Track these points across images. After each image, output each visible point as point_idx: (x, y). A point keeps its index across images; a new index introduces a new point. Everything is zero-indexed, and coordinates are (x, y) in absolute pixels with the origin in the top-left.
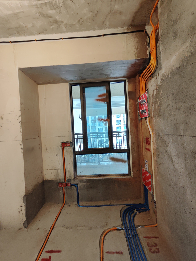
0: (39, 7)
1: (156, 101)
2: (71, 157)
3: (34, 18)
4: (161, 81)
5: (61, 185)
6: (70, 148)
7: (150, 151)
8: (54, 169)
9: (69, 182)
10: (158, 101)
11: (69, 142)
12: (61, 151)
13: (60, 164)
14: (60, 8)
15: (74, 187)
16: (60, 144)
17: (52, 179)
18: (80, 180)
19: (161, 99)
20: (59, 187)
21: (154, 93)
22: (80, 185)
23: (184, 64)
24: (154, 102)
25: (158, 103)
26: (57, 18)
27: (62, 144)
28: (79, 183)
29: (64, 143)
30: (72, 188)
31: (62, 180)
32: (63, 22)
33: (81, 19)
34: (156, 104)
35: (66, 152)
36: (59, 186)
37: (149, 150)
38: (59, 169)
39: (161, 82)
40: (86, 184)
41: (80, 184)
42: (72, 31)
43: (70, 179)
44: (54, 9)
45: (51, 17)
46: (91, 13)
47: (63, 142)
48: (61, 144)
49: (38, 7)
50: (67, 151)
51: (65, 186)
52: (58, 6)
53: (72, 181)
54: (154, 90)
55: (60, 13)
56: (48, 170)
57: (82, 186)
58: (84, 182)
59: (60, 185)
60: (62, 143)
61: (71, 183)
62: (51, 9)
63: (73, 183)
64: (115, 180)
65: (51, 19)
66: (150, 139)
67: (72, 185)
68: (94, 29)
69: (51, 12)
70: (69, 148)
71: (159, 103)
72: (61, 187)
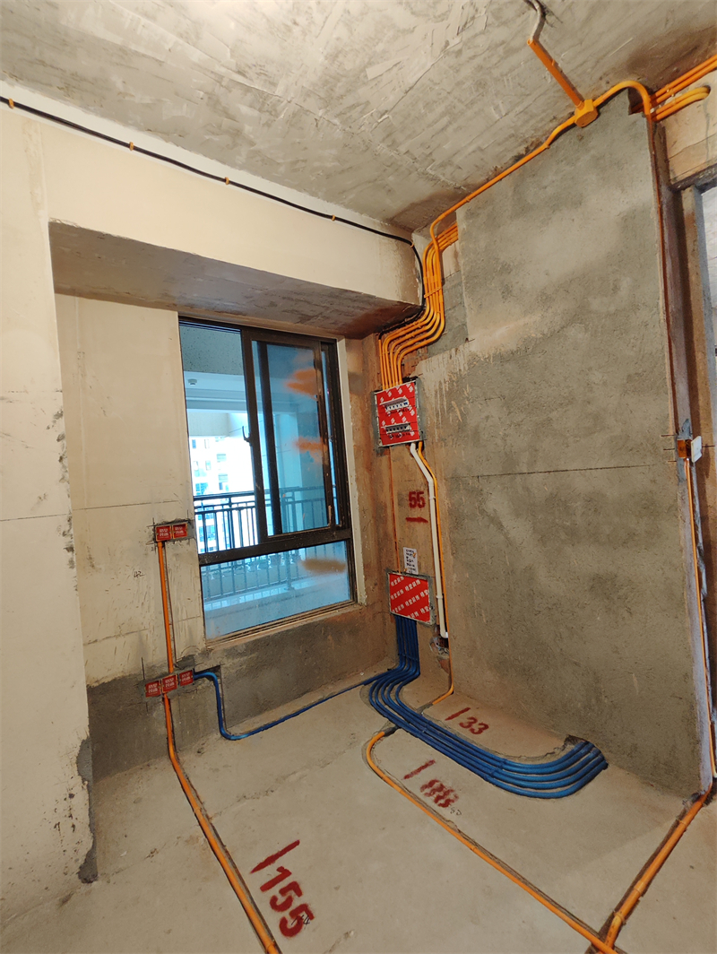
0: (224, 84)
1: (450, 408)
2: (193, 576)
3: (176, 94)
4: (466, 365)
5: (156, 690)
6: (188, 544)
7: (425, 521)
8: (127, 634)
9: (188, 669)
10: (455, 406)
11: (184, 521)
12: (154, 556)
13: (149, 607)
14: (277, 116)
15: (205, 683)
16: (148, 531)
17: (120, 675)
18: (225, 650)
19: (467, 402)
20: (147, 699)
21: (441, 389)
22: (226, 668)
23: (526, 349)
24: (442, 409)
25: (457, 410)
26: (247, 129)
27: (158, 532)
28: (225, 661)
29: (166, 525)
30: (200, 687)
31: (161, 667)
32: (253, 144)
33: (305, 161)
34: (448, 413)
35: (174, 559)
36: (148, 695)
37: (421, 520)
38: (147, 627)
39: (467, 368)
40: (245, 658)
41: (228, 665)
42: (255, 173)
43: (192, 656)
44: (260, 110)
45: (231, 118)
46: (336, 164)
47: (160, 522)
48: (154, 530)
49: (220, 83)
50: (177, 555)
51: (175, 688)
52: (275, 110)
53: (198, 660)
54: (443, 381)
55: (268, 125)
56: (96, 641)
57: (234, 671)
58: (241, 655)
59: (154, 688)
60: (157, 528)
61: (197, 670)
63: (202, 669)
64: (326, 625)
65: (226, 122)
66: (426, 492)
67: (197, 676)
68: (313, 194)
69: (245, 110)
70: (184, 542)
71: (460, 411)
72: (157, 695)
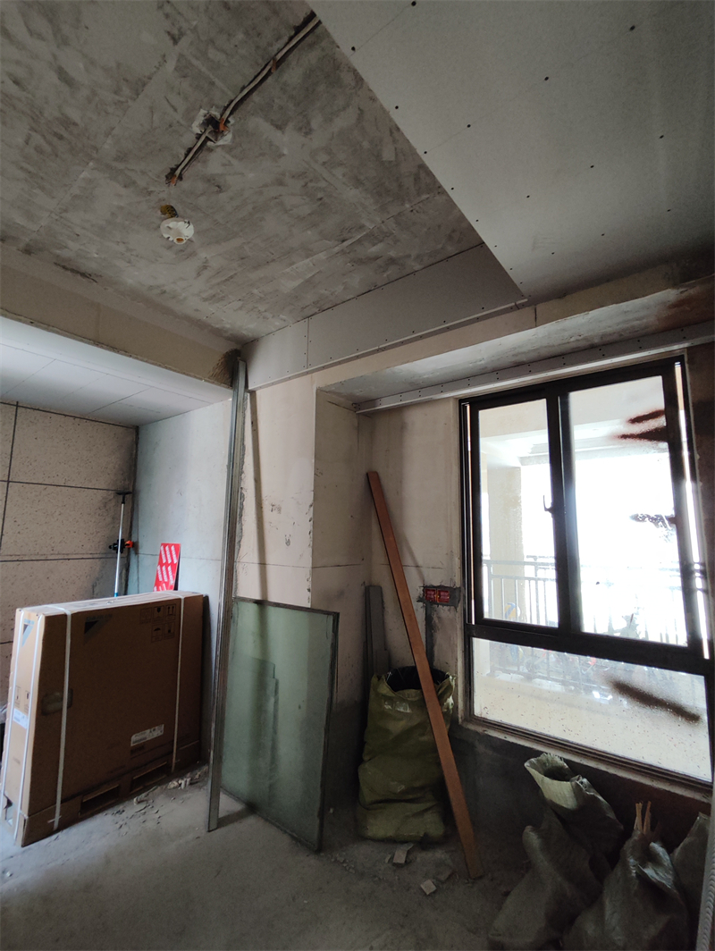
0: (348, 252)
2: (452, 642)
3: (344, 275)
6: (450, 610)
11: (447, 588)
12: (422, 613)
14: (392, 234)
16: (419, 590)
27: (426, 593)
29: (433, 588)
32: (409, 256)
35: (437, 621)
44: (381, 241)
45: (377, 258)
47: (428, 585)
48: (423, 590)
49: (346, 253)
50: (439, 618)
52: (386, 233)
55: (396, 241)
60: (426, 589)
62: (374, 245)
69: (375, 250)
70: (446, 608)
